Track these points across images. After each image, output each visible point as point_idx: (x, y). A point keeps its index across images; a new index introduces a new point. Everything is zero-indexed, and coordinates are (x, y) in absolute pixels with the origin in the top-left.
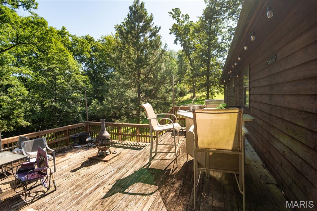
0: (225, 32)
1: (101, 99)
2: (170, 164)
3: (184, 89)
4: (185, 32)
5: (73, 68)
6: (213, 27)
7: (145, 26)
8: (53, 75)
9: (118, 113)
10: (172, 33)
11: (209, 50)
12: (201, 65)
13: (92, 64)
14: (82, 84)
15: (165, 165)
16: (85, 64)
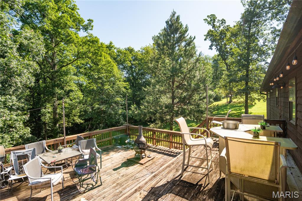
0: (268, 34)
1: (138, 104)
2: (202, 179)
3: (220, 94)
4: (221, 37)
5: (117, 76)
6: (253, 30)
7: (180, 37)
8: (101, 83)
9: (153, 117)
10: (207, 39)
11: (248, 54)
12: (239, 70)
13: (132, 71)
14: (123, 89)
15: (197, 180)
16: (126, 72)
